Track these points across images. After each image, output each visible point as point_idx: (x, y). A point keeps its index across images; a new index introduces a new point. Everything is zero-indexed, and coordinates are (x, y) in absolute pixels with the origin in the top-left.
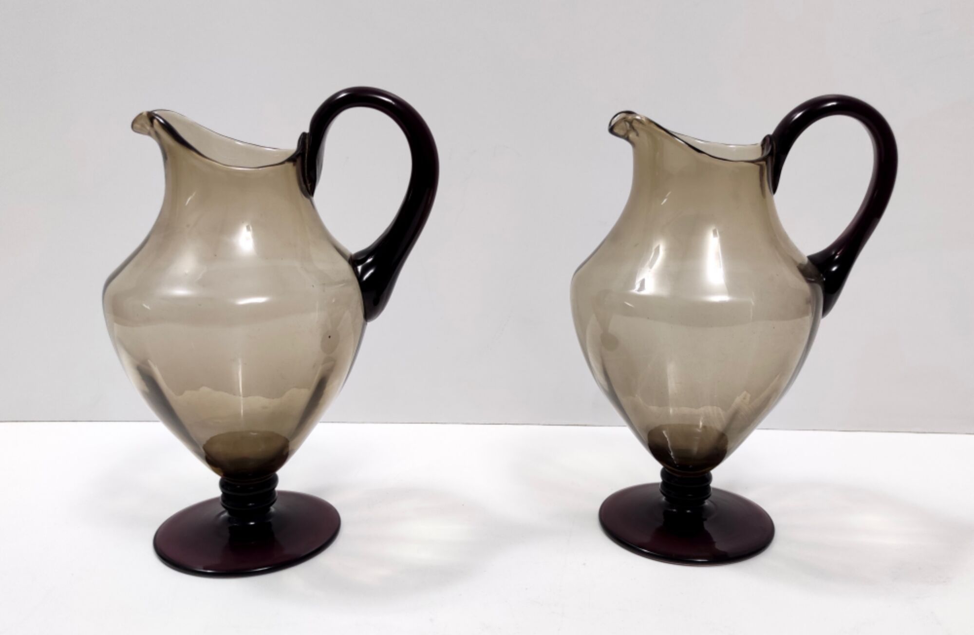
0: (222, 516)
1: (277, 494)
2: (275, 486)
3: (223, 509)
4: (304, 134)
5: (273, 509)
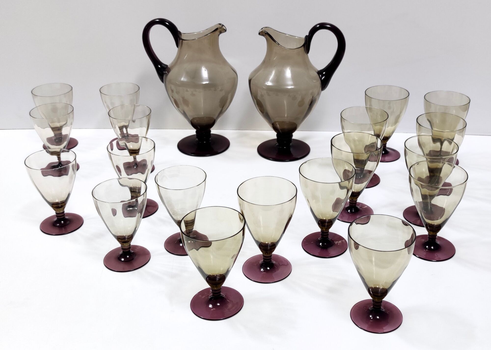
0: (277, 144)
1: (292, 140)
2: (292, 138)
3: (277, 143)
4: (307, 36)
5: (291, 144)
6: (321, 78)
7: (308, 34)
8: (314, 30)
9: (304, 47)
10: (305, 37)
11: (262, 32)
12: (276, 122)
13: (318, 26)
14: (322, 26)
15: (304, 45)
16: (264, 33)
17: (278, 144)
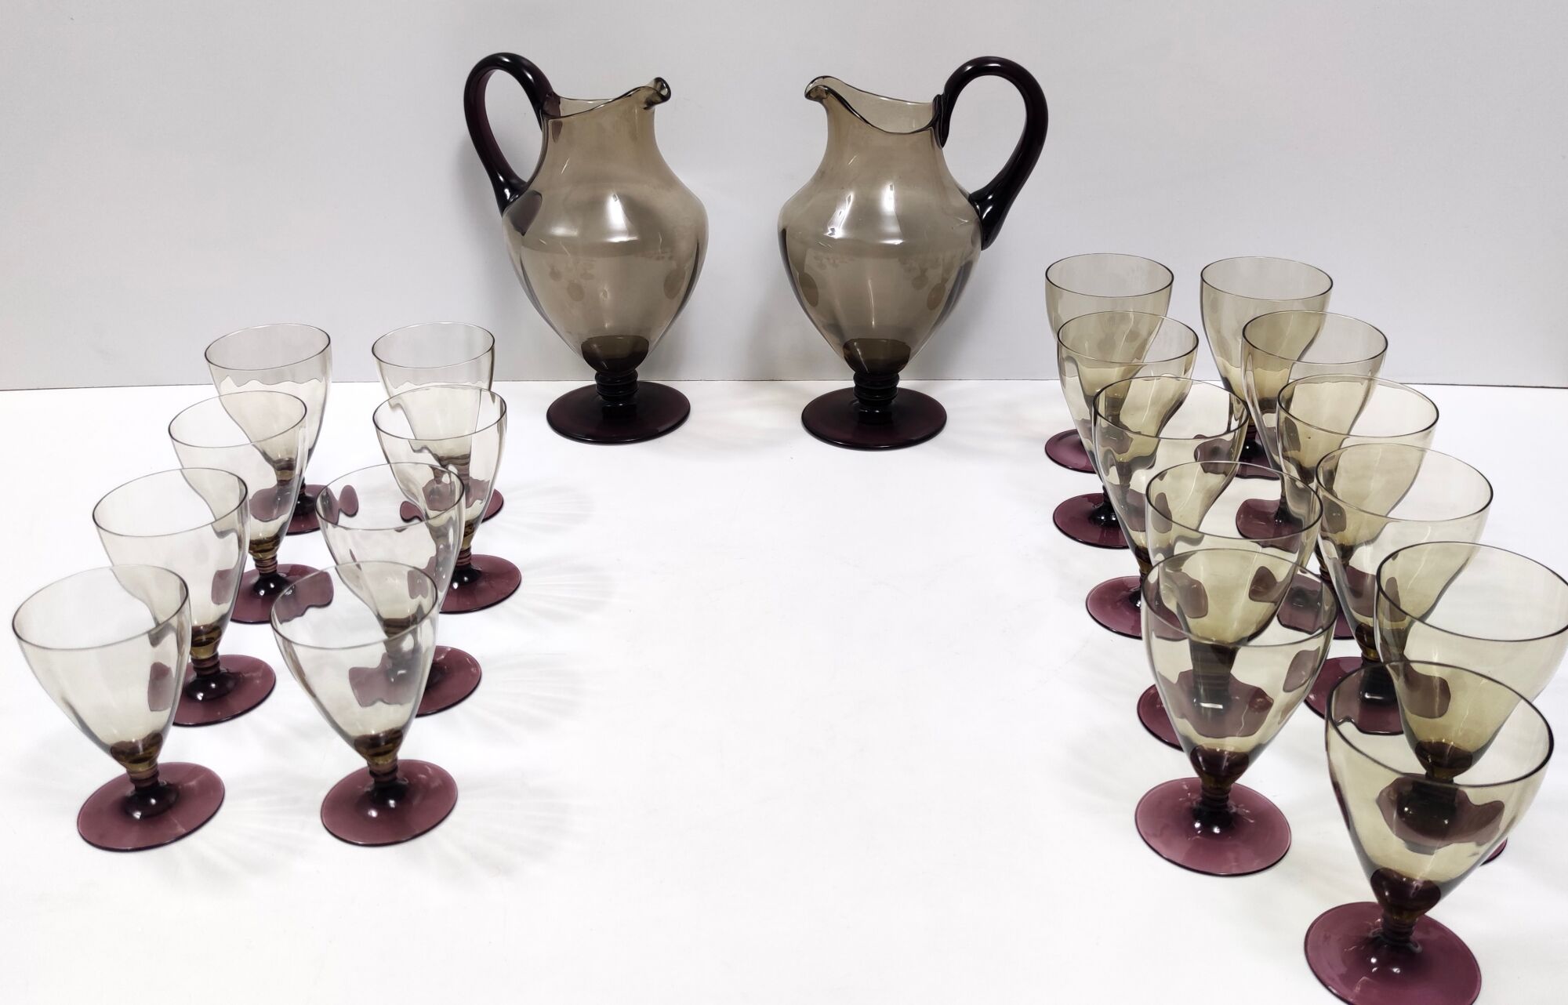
6: (980, 213)
7: (941, 91)
8: (958, 82)
9: (934, 128)
10: (935, 99)
11: (816, 90)
12: (853, 341)
13: (969, 68)
14: (980, 67)
15: (932, 124)
16: (822, 92)
17: (858, 402)
